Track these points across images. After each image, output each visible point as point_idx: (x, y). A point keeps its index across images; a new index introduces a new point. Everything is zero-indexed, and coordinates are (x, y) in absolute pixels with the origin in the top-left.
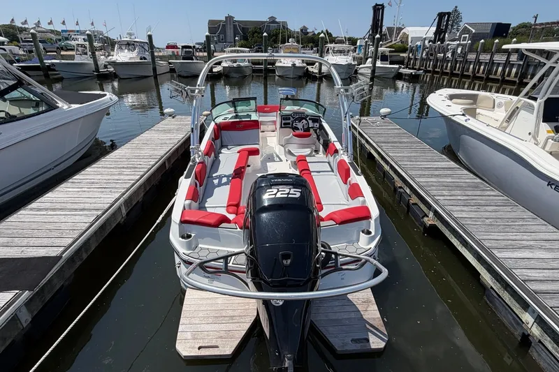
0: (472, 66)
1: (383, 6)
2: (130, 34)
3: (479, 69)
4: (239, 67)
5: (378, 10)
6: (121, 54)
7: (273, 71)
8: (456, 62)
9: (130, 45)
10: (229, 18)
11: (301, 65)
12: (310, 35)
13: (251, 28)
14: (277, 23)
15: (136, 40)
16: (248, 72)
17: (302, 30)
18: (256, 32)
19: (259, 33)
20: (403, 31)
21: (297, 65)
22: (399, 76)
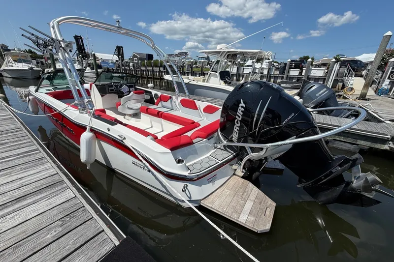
0: (145, 73)
1: (81, 37)
3: (148, 74)
5: (78, 39)
8: (137, 71)
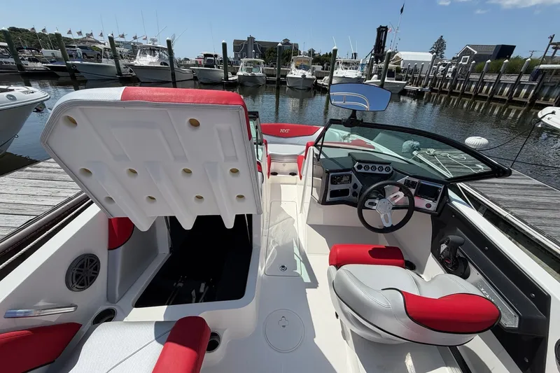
0: (473, 86)
1: (386, 29)
2: (154, 40)
3: (482, 89)
4: (254, 76)
5: (382, 31)
6: (143, 58)
7: (285, 83)
8: (457, 81)
9: (152, 50)
10: (251, 39)
11: (311, 77)
12: (317, 56)
13: (268, 48)
14: (291, 44)
15: (158, 46)
16: (262, 82)
17: (310, 52)
18: (272, 51)
19: (274, 53)
20: (397, 54)
21: (307, 77)
22: (404, 92)
